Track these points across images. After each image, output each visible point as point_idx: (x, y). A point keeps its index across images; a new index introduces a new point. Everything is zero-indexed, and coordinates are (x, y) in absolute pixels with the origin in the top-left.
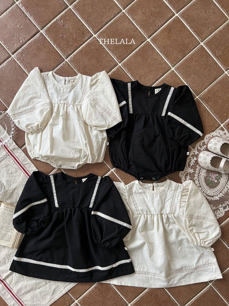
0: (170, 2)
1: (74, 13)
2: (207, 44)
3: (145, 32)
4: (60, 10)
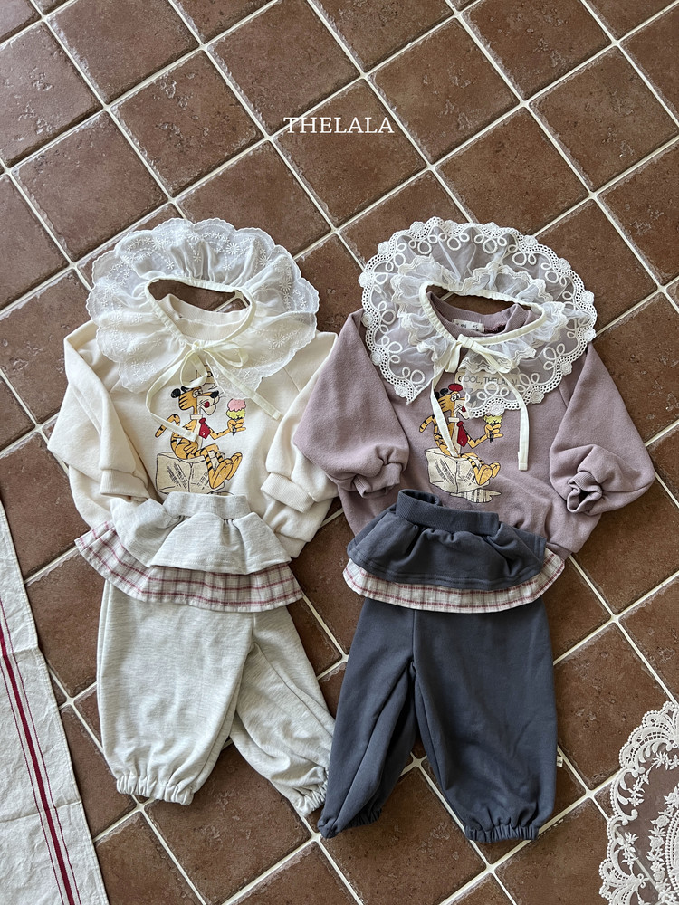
0: (507, 66)
1: (214, 67)
2: (609, 198)
3: (424, 144)
4: (171, 53)
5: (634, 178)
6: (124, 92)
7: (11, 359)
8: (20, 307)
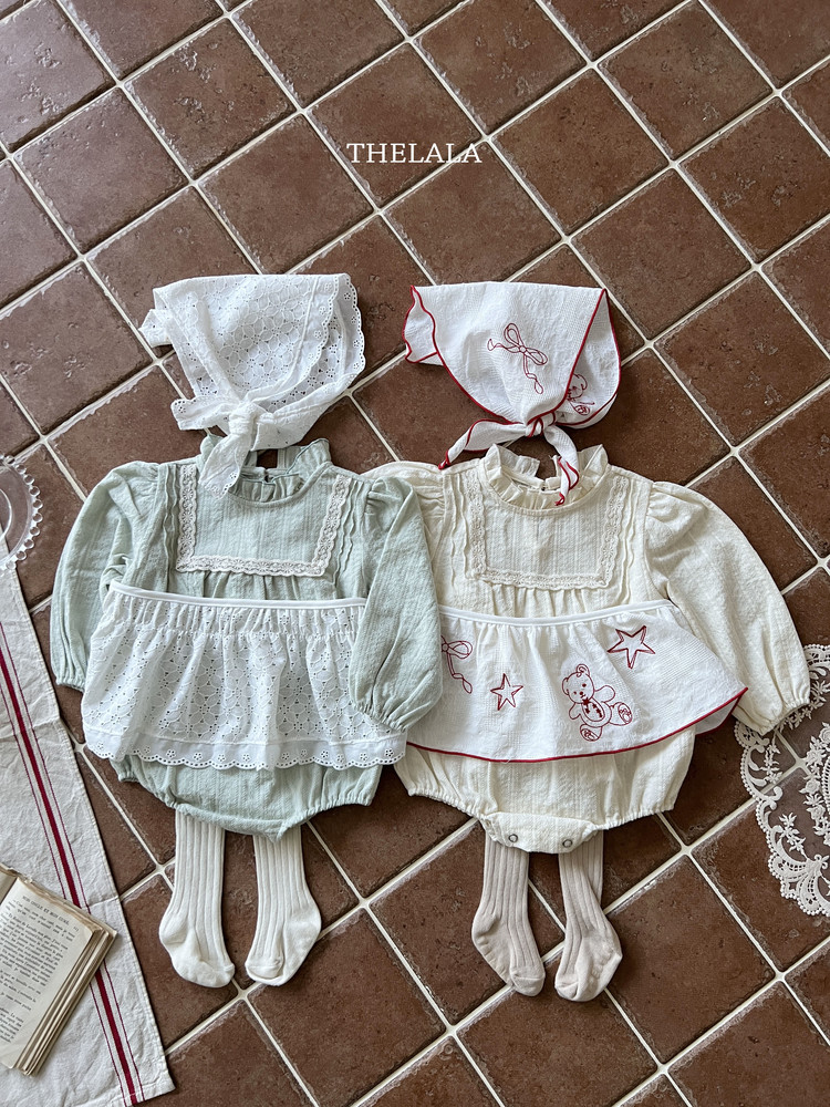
0: (571, 23)
1: (240, 35)
2: (691, 167)
3: (477, 113)
4: (191, 23)
5: (720, 143)
6: (139, 66)
7: (13, 363)
8: (23, 304)
